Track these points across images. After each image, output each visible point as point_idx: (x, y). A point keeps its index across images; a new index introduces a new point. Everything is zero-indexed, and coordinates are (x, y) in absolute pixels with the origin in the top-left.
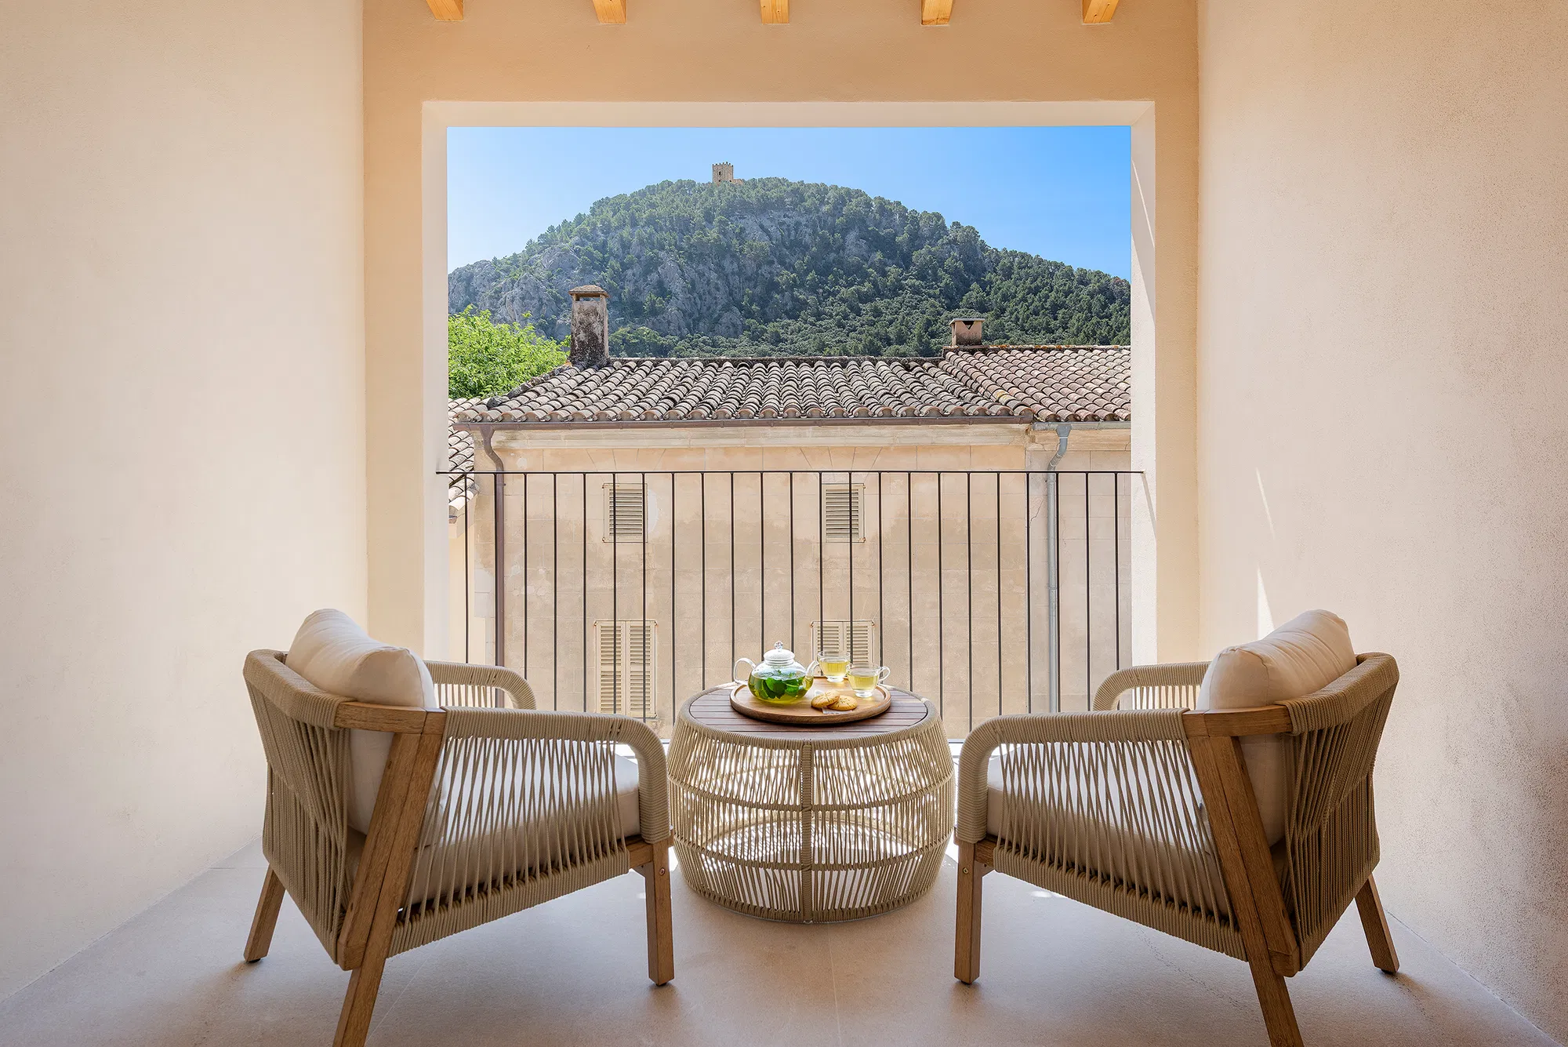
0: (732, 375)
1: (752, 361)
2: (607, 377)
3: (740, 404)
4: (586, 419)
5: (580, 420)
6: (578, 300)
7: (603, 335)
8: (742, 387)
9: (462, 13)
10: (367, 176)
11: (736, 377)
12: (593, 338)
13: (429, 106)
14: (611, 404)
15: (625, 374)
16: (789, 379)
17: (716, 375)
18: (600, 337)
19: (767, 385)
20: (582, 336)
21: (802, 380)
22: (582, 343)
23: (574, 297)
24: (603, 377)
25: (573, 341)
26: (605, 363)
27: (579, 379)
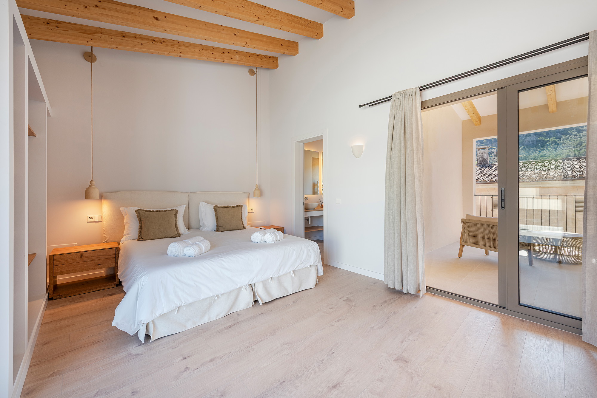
0: (535, 166)
1: (543, 161)
2: (489, 170)
3: (539, 175)
4: (487, 182)
5: (485, 182)
6: (479, 150)
7: (487, 158)
8: (539, 169)
9: (481, 124)
10: (463, 151)
11: (536, 166)
12: (484, 159)
13: (474, 139)
14: (493, 177)
15: (495, 168)
16: (560, 166)
17: (528, 166)
18: (486, 159)
19: (550, 168)
20: (480, 159)
21: (566, 166)
22: (480, 161)
23: (478, 150)
24: (488, 169)
25: (478, 161)
26: (488, 166)
27: (481, 171)
